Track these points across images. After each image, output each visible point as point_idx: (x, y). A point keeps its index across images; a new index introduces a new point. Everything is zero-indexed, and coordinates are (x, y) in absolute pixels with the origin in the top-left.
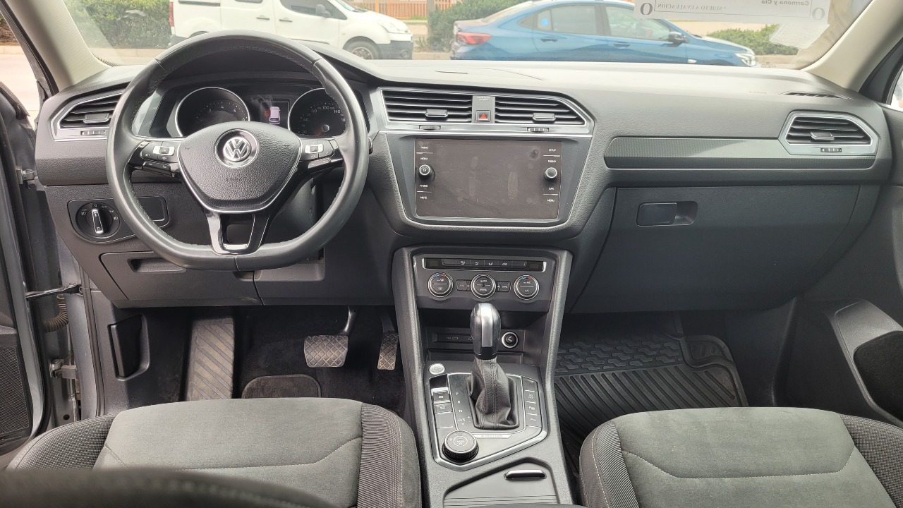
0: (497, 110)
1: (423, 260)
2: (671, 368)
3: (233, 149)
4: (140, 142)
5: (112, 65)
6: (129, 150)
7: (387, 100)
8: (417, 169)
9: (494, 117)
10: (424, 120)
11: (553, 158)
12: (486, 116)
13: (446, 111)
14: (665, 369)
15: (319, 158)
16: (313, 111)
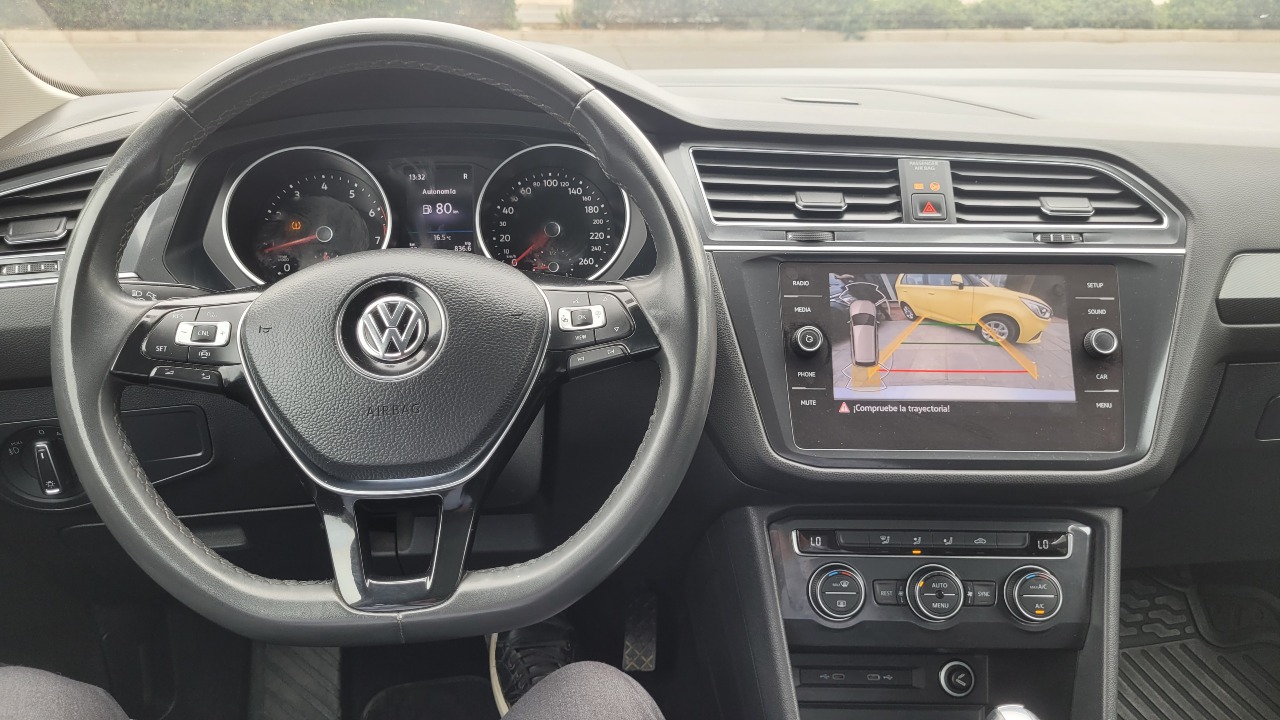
0: (958, 193)
1: (794, 534)
2: (1174, 648)
3: (382, 328)
4: (141, 311)
5: (81, 93)
6: (113, 337)
7: (703, 171)
8: (788, 335)
9: (952, 208)
10: (791, 216)
11: (1099, 305)
12: (938, 208)
13: (840, 195)
14: (1164, 650)
15: (596, 343)
16: (523, 191)
